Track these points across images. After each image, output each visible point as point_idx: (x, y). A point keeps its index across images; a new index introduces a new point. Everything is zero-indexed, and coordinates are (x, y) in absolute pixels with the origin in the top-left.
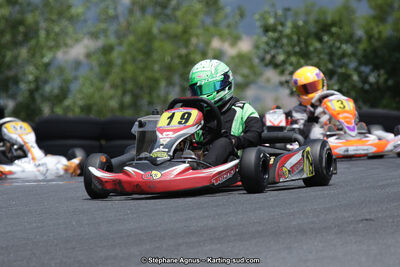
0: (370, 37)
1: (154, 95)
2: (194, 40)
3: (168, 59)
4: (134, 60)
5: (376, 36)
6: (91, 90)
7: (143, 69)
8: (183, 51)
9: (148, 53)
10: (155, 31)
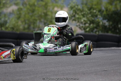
0: (107, 10)
1: (35, 25)
2: (48, 8)
3: (40, 13)
4: (29, 13)
5: (109, 10)
6: (14, 23)
7: (31, 16)
8: (45, 11)
9: (33, 11)
10: (36, 4)
